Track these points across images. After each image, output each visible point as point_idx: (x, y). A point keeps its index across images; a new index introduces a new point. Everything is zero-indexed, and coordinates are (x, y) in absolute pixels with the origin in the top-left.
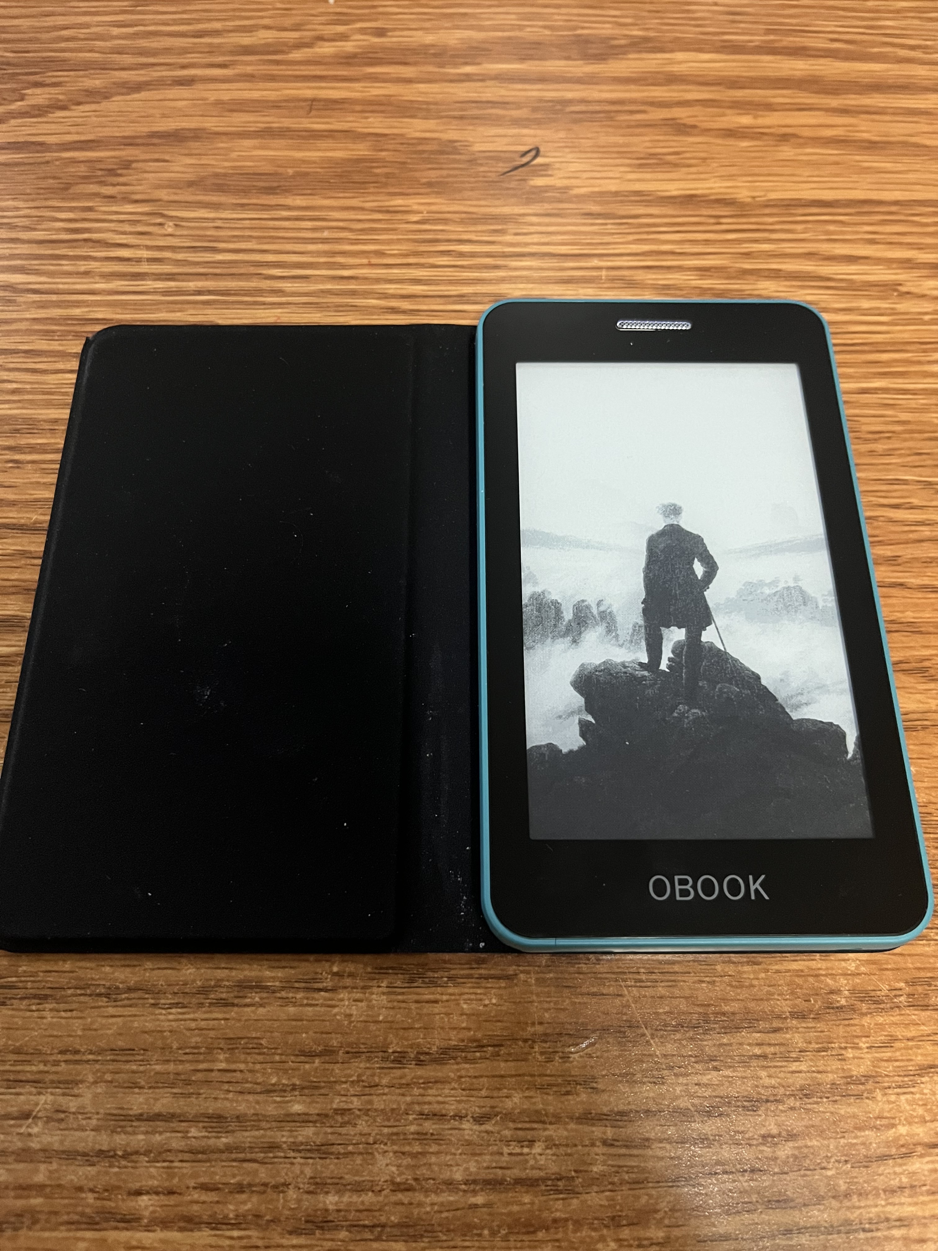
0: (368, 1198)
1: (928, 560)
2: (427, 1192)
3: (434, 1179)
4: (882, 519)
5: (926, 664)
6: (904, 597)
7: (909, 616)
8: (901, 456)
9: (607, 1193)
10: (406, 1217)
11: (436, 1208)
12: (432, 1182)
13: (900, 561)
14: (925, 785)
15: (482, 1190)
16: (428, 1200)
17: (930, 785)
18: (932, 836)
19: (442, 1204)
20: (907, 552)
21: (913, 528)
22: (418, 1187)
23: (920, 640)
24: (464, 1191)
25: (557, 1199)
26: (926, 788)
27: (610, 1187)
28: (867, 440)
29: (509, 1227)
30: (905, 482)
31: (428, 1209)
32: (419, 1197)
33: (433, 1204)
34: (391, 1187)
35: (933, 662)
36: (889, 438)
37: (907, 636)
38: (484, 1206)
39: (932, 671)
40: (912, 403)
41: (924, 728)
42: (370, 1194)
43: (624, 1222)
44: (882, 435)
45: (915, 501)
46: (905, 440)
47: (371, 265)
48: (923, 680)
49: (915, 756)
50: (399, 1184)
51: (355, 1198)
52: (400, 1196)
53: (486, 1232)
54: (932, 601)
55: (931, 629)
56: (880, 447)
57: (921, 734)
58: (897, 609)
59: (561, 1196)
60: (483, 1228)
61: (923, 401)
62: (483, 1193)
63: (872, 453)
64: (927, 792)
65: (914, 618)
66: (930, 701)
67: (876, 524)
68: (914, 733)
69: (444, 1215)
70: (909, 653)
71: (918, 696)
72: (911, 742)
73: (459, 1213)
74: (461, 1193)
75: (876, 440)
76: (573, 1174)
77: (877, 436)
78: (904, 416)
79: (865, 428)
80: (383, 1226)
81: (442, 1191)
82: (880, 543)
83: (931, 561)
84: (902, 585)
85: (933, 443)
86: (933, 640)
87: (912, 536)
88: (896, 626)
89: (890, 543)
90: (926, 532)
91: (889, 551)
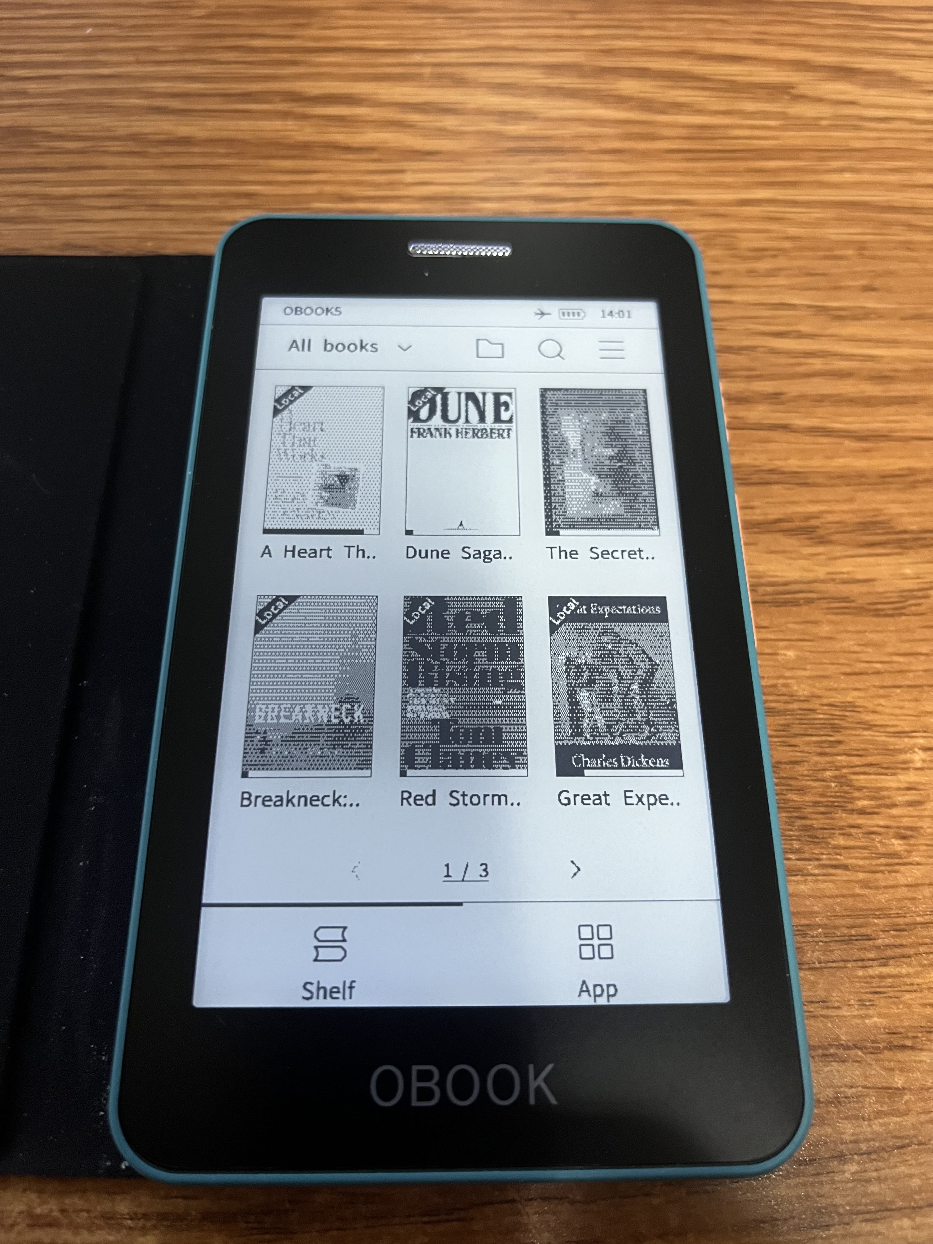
1: (819, 398)
2: (76, 1228)
4: (761, 349)
5: (813, 522)
6: (787, 442)
7: (794, 463)
8: (788, 276)
12: (86, 1214)
13: (783, 398)
14: (807, 673)
17: (815, 673)
18: (814, 739)
20: (793, 388)
21: (801, 360)
22: (65, 1221)
23: (806, 494)
24: (130, 1228)
26: (809, 678)
28: (745, 259)
30: (793, 306)
32: (66, 1235)
34: (28, 1221)
35: (822, 520)
36: (774, 256)
37: (789, 489)
39: (821, 532)
40: (805, 217)
41: (809, 601)
44: (766, 253)
45: (804, 328)
46: (794, 258)
47: (138, 62)
48: (807, 542)
49: (795, 637)
54: (823, 446)
55: (820, 480)
56: (763, 265)
57: (804, 609)
58: (777, 456)
61: (817, 214)
63: (751, 273)
64: (810, 682)
65: (799, 467)
66: (816, 568)
68: (794, 609)
70: (791, 509)
71: (801, 562)
72: (791, 619)
75: (757, 259)
77: (759, 254)
78: (793, 231)
79: (745, 244)
82: (759, 377)
83: (821, 400)
84: (785, 428)
85: (830, 262)
86: (824, 494)
87: (799, 369)
88: (774, 477)
89: (772, 377)
90: (817, 364)
91: (768, 387)
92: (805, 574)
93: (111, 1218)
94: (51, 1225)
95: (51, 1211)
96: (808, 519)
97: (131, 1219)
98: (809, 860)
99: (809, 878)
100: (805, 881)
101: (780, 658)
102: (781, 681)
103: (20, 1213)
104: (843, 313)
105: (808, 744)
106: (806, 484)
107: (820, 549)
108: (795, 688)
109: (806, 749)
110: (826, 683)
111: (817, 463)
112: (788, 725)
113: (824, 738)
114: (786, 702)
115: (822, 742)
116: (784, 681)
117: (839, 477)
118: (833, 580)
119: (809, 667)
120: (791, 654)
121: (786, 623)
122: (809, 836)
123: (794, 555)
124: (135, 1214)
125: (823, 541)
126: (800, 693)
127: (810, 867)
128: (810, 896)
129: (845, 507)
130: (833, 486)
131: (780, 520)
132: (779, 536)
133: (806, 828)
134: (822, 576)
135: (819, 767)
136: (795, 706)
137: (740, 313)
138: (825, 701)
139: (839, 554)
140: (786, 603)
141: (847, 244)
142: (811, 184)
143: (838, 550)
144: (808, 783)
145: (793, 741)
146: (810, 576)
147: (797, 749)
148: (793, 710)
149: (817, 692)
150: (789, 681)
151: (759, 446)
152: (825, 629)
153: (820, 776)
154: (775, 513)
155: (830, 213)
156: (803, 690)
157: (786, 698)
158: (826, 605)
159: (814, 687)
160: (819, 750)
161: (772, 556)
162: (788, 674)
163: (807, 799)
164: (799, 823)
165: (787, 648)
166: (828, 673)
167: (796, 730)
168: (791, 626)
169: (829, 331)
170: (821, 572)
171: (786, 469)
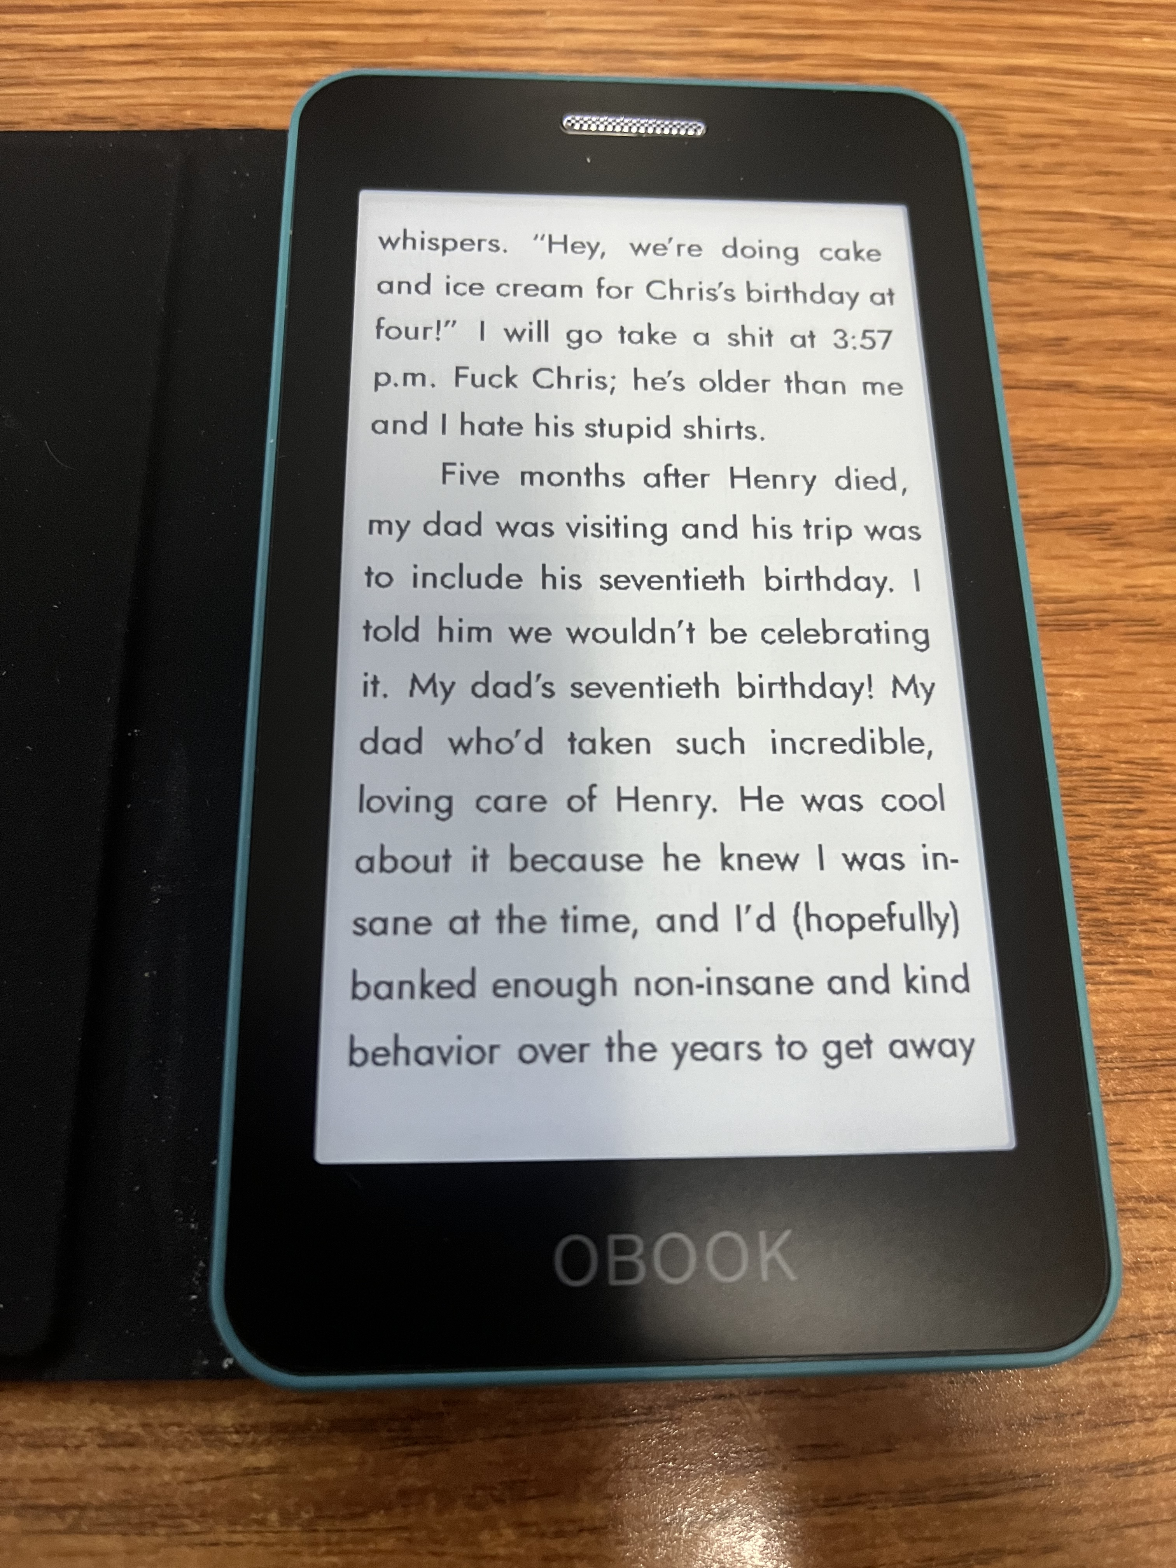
0: (56, 1459)
1: (1116, 345)
2: (164, 1446)
3: (179, 1425)
4: (1039, 276)
5: (1107, 517)
6: (1074, 407)
7: (1081, 437)
8: (1073, 174)
9: (503, 1441)
10: (126, 1492)
11: (182, 1475)
12: (176, 1429)
13: (1068, 346)
14: (1099, 720)
15: (268, 1442)
16: (168, 1462)
17: (1107, 720)
18: (1108, 806)
19: (193, 1469)
21: (1093, 292)
22: (149, 1440)
23: (1098, 478)
24: (236, 1445)
25: (410, 1455)
26: (1101, 726)
27: (508, 1430)
28: (1016, 148)
29: (318, 1506)
30: (1081, 217)
31: (167, 1478)
32: (149, 1456)
33: (177, 1469)
34: (101, 1441)
35: (1119, 514)
36: (1054, 146)
37: (1078, 472)
38: (271, 1470)
39: (1117, 530)
40: (1094, 95)
41: (1102, 624)
42: (61, 1451)
43: (533, 1492)
44: (1042, 141)
45: (1097, 249)
46: (1081, 150)
48: (1100, 544)
49: (1083, 672)
50: (113, 1434)
51: (32, 1459)
52: (115, 1456)
53: (273, 1517)
54: (1121, 413)
55: (1117, 460)
56: (1039, 158)
57: (1096, 634)
58: (1059, 426)
59: (417, 1448)
60: (267, 1510)
61: (1111, 91)
62: (271, 1448)
63: (1024, 167)
64: (1103, 731)
65: (1089, 441)
66: (1111, 579)
67: (1028, 284)
68: (1083, 634)
69: (199, 1486)
70: (1078, 500)
71: (1092, 572)
72: (1078, 648)
73: (223, 1484)
74: (229, 1449)
75: (1032, 148)
77: (1035, 141)
78: (1078, 113)
79: (1014, 128)
80: (83, 1508)
81: (195, 1446)
82: (1036, 316)
83: (1118, 348)
84: (1069, 386)
85: (1127, 158)
86: (1122, 478)
87: (1090, 305)
88: (1056, 455)
89: (1053, 316)
90: (1113, 298)
91: (1048, 330)
92: (1096, 587)
93: (211, 1433)
94: (130, 1445)
95: (130, 1426)
96: (1101, 512)
97: (237, 1432)
98: (1102, 964)
99: (1102, 987)
100: (1097, 992)
101: (1063, 699)
102: (1065, 730)
103: (89, 1430)
105: (1100, 812)
106: (1100, 465)
107: (1117, 554)
108: (1084, 739)
109: (1098, 820)
110: (1123, 733)
111: (1110, 436)
112: (1075, 789)
113: (1121, 806)
114: (1072, 758)
115: (1118, 811)
116: (1070, 731)
117: (1142, 455)
118: (1134, 596)
119: (1101, 711)
120: (1078, 694)
121: (1072, 653)
122: (1102, 934)
123: (1082, 562)
124: (242, 1425)
125: (1119, 543)
126: (1091, 747)
127: (1103, 973)
128: (1103, 1011)
129: (1149, 497)
130: (1135, 467)
131: (1063, 514)
132: (1062, 536)
133: (1097, 923)
134: (1119, 591)
135: (1116, 843)
136: (1083, 763)
137: (1009, 225)
138: (1122, 756)
139: (1142, 561)
140: (1072, 626)
141: (1148, 134)
143: (1140, 556)
144: (1101, 864)
145: (1081, 809)
146: (1104, 590)
147: (1086, 819)
148: (1081, 769)
149: (1112, 745)
150: (1076, 730)
151: (1035, 412)
152: (1123, 662)
153: (1116, 855)
154: (1056, 505)
155: (1127, 91)
156: (1092, 742)
157: (1071, 752)
158: (1122, 630)
159: (1108, 737)
160: (1115, 821)
161: (1054, 563)
162: (1074, 721)
163: (1098, 884)
164: (1089, 915)
165: (1074, 686)
166: (1127, 720)
167: (1084, 794)
168: (1078, 657)
169: (1128, 253)
170: (1117, 585)
171: (1071, 444)
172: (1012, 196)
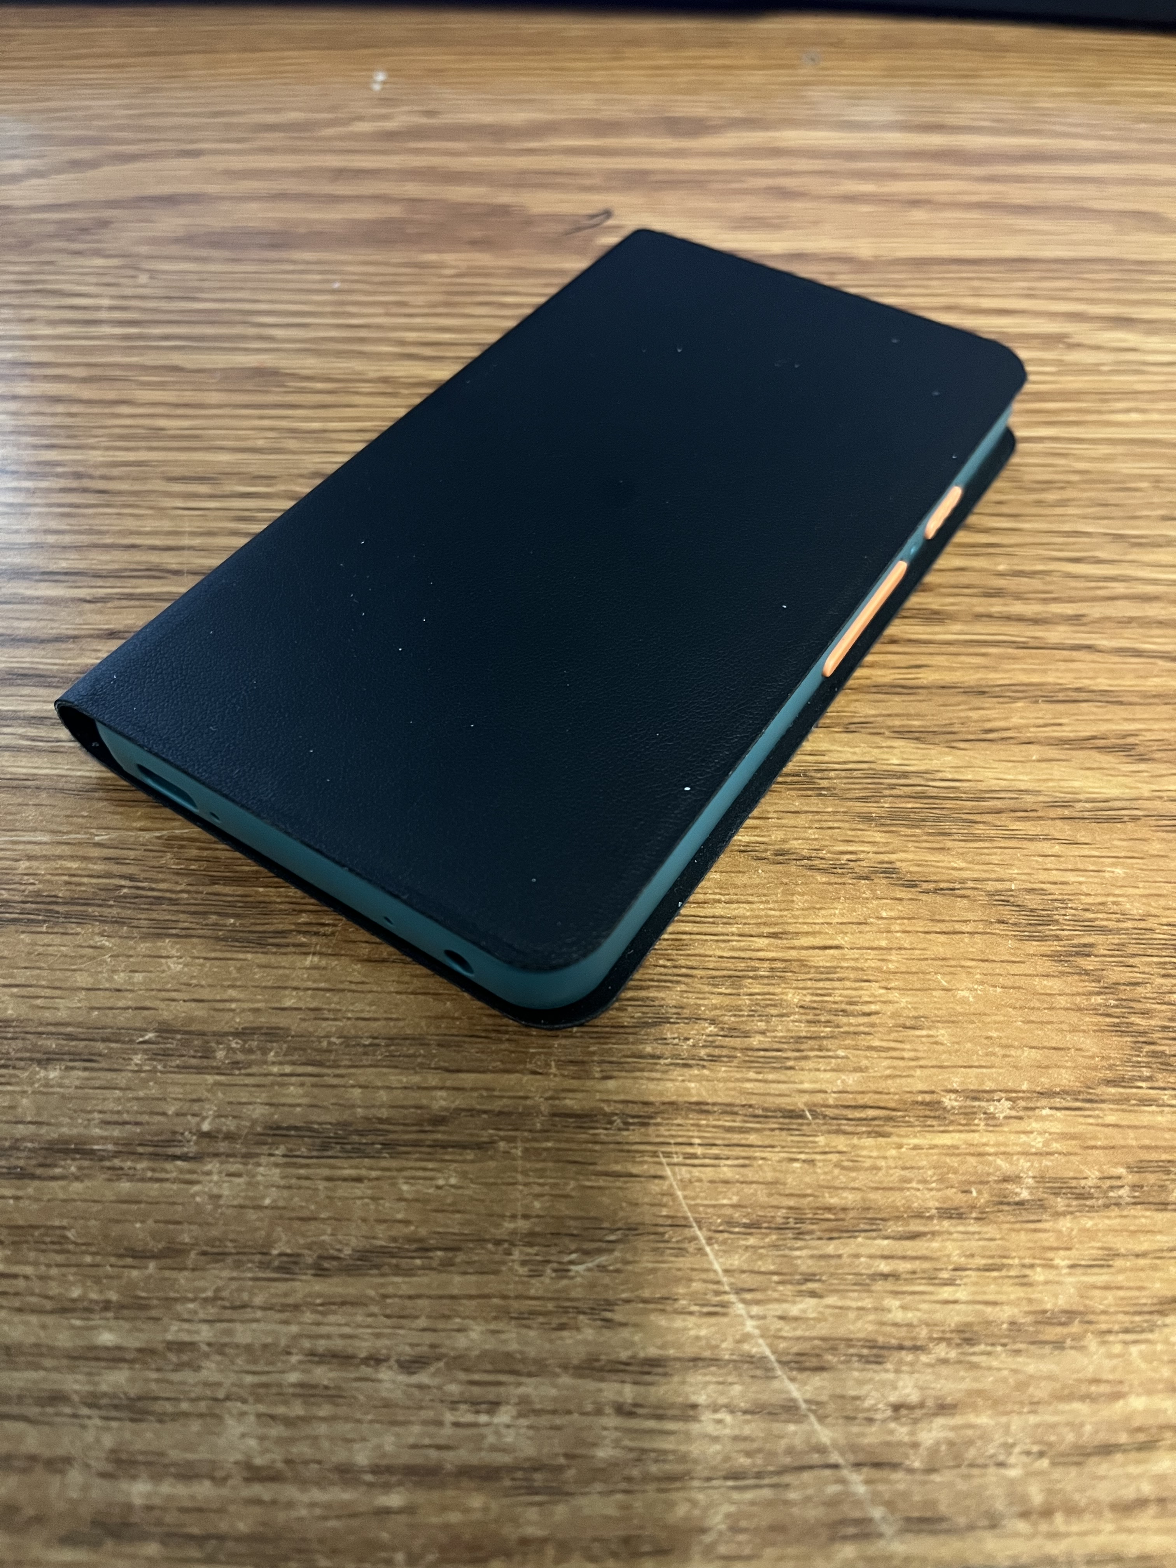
0: (204, 1490)
1: (1125, 620)
2: (303, 1483)
3: (319, 1462)
4: (1056, 574)
5: (1131, 740)
6: (1093, 662)
7: (1103, 683)
8: (1080, 506)
9: (619, 1497)
10: (264, 1524)
11: (318, 1512)
12: (316, 1466)
13: (1085, 620)
14: (1140, 892)
15: (400, 1484)
16: (305, 1498)
17: (1147, 892)
18: (1155, 959)
19: (328, 1506)
20: (1096, 611)
21: (1101, 584)
22: (289, 1474)
23: (1120, 712)
24: (370, 1484)
25: (532, 1504)
26: (1142, 896)
27: (624, 1485)
29: (443, 1549)
30: (1089, 534)
31: (304, 1512)
32: (290, 1492)
33: (313, 1505)
34: (246, 1474)
35: (1140, 738)
36: (1062, 488)
37: (1100, 707)
38: (400, 1511)
39: (1141, 749)
40: (1092, 453)
41: (1135, 819)
42: (207, 1483)
43: (646, 1548)
44: (1053, 485)
45: (1102, 555)
46: (1084, 490)
48: (1126, 759)
49: (1122, 854)
50: (258, 1469)
51: (181, 1490)
52: (258, 1490)
53: (400, 1557)
54: (1134, 666)
56: (1051, 496)
57: (1130, 826)
58: (1084, 675)
59: (538, 1498)
60: (394, 1549)
62: (401, 1489)
63: (1039, 503)
64: (1144, 900)
66: (1139, 785)
67: (1048, 578)
68: (1119, 825)
69: (332, 1523)
70: (1104, 728)
71: (1122, 779)
73: (355, 1523)
74: (364, 1488)
75: (1045, 490)
76: (562, 1461)
77: (1045, 486)
80: (221, 1538)
81: (332, 1483)
82: (1055, 600)
83: (1129, 621)
84: (1089, 648)
85: (1122, 494)
86: (1140, 712)
87: (1100, 593)
88: (1084, 695)
89: (1071, 600)
90: (1120, 588)
91: (1069, 609)
92: (1127, 791)
93: (347, 1471)
94: (273, 1480)
95: (274, 1461)
96: (1125, 737)
98: (1164, 1089)
101: (1107, 875)
102: (1111, 899)
104: (1143, 540)
105: (1149, 964)
106: (1121, 703)
107: (1142, 766)
108: (1128, 906)
109: (1147, 970)
110: (1162, 902)
111: (1128, 682)
112: (1123, 945)
113: (1167, 959)
114: (1118, 921)
115: (1165, 963)
116: (1115, 899)
117: (1154, 696)
118: (1161, 798)
119: (1141, 885)
120: (1119, 871)
121: (1111, 839)
122: (1161, 1064)
123: (1112, 772)
125: (1142, 759)
126: (1135, 912)
127: (1166, 1097)
129: (1166, 726)
130: (1151, 704)
131: (1094, 738)
132: (1095, 754)
133: (1154, 1054)
134: (1147, 794)
135: (1164, 989)
136: (1129, 924)
137: (1029, 540)
138: (1164, 920)
139: (1164, 772)
140: (1109, 820)
142: (1094, 423)
143: (1162, 768)
144: (1154, 1006)
145: (1131, 961)
146: (1134, 793)
147: (1136, 969)
148: (1127, 929)
149: (1154, 911)
150: (1120, 899)
151: (1062, 666)
152: (1156, 847)
153: (1166, 999)
154: (1087, 731)
156: (1136, 908)
157: (1118, 916)
158: (1155, 823)
159: (1150, 905)
160: (1163, 972)
161: (1088, 773)
162: (1117, 892)
163: (1153, 1022)
164: (1147, 1048)
165: (1114, 865)
166: (1165, 892)
167: (1133, 950)
168: (1116, 843)
169: (1129, 557)
170: (1145, 790)
171: (1095, 688)
172: (1030, 521)
